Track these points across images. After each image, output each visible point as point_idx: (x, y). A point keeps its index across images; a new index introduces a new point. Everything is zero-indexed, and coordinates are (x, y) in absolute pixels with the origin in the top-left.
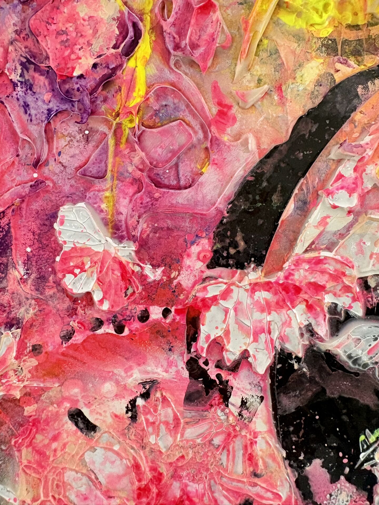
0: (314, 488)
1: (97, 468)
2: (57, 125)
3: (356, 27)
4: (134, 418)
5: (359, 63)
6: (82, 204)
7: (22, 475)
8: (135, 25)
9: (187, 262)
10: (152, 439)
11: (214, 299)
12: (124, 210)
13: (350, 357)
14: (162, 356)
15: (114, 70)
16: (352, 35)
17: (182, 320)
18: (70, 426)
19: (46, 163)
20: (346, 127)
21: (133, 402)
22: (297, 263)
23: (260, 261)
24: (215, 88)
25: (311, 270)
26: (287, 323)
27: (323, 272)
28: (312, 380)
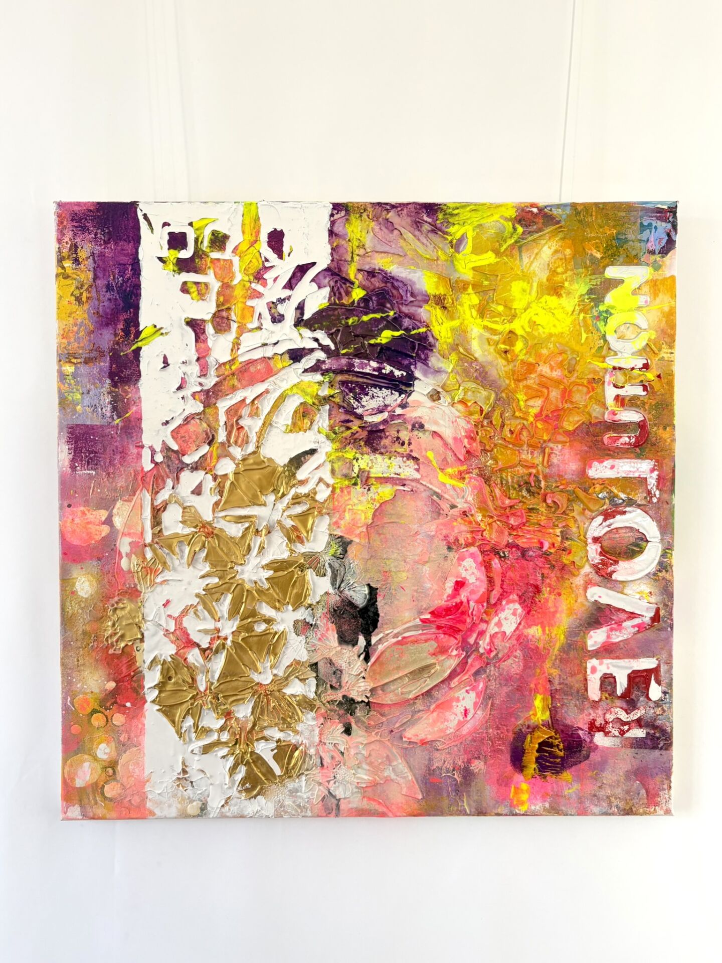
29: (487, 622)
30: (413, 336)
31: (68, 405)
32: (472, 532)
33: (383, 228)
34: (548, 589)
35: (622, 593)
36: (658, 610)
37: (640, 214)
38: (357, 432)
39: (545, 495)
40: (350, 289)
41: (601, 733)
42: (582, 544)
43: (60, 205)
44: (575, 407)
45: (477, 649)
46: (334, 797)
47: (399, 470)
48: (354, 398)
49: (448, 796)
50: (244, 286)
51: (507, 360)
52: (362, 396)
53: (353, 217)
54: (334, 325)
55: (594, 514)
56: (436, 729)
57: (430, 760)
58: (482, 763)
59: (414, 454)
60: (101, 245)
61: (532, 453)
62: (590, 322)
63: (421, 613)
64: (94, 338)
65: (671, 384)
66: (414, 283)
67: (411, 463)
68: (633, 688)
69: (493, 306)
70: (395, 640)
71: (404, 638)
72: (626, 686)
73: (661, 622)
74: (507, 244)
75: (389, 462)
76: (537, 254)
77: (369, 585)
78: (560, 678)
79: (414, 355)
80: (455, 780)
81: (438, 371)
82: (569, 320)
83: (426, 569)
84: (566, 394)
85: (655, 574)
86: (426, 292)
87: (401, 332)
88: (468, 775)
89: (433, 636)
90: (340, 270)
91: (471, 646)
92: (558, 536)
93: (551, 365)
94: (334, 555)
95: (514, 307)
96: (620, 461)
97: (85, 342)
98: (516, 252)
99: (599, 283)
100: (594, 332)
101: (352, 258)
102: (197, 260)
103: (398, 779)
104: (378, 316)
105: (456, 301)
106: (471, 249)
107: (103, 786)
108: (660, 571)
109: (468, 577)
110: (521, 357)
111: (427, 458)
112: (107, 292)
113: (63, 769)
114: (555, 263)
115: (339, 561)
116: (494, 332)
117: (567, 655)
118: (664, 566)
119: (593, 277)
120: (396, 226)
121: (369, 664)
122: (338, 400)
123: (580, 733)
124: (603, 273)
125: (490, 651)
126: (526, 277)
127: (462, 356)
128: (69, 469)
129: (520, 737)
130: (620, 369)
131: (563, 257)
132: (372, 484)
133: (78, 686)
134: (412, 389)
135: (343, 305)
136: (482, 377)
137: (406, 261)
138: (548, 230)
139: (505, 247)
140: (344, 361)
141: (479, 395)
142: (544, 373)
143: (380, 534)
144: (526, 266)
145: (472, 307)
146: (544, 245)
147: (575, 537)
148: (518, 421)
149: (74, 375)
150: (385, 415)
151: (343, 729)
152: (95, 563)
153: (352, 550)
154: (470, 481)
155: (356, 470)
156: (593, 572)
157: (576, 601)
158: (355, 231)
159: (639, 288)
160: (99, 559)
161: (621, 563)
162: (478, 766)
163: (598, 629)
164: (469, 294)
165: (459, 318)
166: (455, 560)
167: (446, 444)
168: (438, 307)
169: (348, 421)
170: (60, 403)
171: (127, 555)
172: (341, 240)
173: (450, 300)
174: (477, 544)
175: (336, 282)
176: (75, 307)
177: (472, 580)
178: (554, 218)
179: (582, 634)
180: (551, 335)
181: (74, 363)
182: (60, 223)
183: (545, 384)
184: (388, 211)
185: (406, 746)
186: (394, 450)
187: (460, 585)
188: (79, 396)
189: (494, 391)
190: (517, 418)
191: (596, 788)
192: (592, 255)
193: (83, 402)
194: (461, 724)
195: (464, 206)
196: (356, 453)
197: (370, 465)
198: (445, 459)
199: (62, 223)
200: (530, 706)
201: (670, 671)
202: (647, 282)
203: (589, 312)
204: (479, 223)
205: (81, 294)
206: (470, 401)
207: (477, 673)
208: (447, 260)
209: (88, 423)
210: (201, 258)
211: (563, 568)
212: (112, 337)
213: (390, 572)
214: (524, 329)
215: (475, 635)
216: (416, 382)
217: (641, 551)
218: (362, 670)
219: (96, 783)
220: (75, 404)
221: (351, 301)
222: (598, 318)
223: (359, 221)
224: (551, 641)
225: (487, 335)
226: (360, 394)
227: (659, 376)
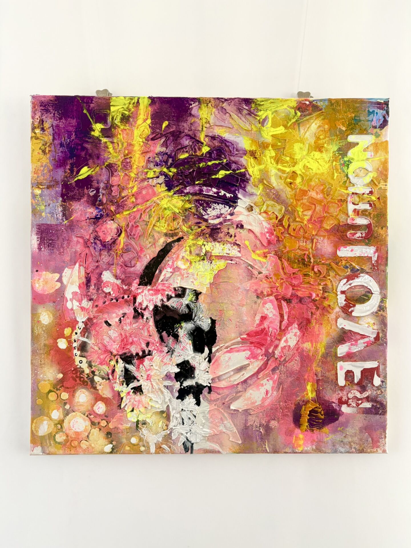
0: (164, 338)
1: (111, 335)
2: (102, 252)
3: (171, 230)
4: (120, 322)
5: (173, 238)
6: (108, 271)
7: (93, 337)
8: (121, 230)
9: (133, 284)
10: (125, 327)
11: (140, 293)
12: (118, 272)
13: (172, 306)
14: (127, 307)
15: (116, 240)
16: (171, 232)
17: (132, 298)
18: (105, 325)
19: (100, 261)
20: (170, 253)
21: (120, 319)
22: (159, 284)
23: (150, 284)
24: (140, 244)
25: (162, 286)
26: (157, 298)
27: (165, 286)
28: (163, 312)
29: (280, 340)
30: (237, 174)
31: (37, 213)
32: (271, 288)
33: (220, 112)
34: (315, 321)
35: (357, 323)
36: (378, 333)
37: (368, 105)
38: (205, 229)
39: (313, 267)
40: (201, 147)
41: (346, 405)
42: (334, 295)
43: (33, 97)
44: (331, 216)
45: (274, 356)
46: (190, 442)
47: (228, 252)
48: (203, 210)
49: (257, 441)
50: (140, 144)
51: (291, 188)
52: (208, 208)
53: (203, 106)
54: (192, 167)
55: (341, 278)
56: (250, 402)
57: (246, 421)
58: (276, 422)
59: (237, 242)
60: (57, 120)
61: (306, 242)
62: (339, 167)
63: (242, 335)
64: (53, 174)
65: (385, 203)
66: (238, 144)
67: (235, 247)
68: (364, 379)
69: (283, 157)
70: (226, 350)
71: (231, 349)
72: (360, 378)
73: (380, 340)
74: (292, 122)
75: (223, 247)
76: (308, 128)
77: (211, 318)
78: (322, 373)
79: (238, 185)
80: (261, 432)
81: (252, 194)
82: (327, 166)
83: (244, 309)
84: (325, 209)
85: (376, 313)
86: (245, 149)
87: (231, 171)
88: (268, 429)
89: (248, 348)
90: (195, 136)
91: (270, 354)
92: (321, 290)
93: (316, 191)
94: (191, 301)
95: (295, 158)
96: (356, 247)
97: (47, 176)
98: (296, 127)
99: (344, 145)
100: (341, 172)
101: (202, 129)
102: (113, 130)
103: (228, 432)
104: (217, 162)
105: (262, 154)
106: (271, 125)
107: (55, 435)
108: (380, 311)
109: (268, 314)
110: (300, 187)
111: (245, 245)
112: (60, 147)
113: (32, 425)
114: (319, 133)
115: (193, 304)
116: (283, 172)
117: (326, 359)
118: (382, 308)
119: (341, 141)
120: (227, 111)
121: (211, 364)
122: (193, 210)
123: (334, 405)
124: (347, 139)
125: (281, 357)
126: (302, 141)
127: (266, 186)
128: (37, 250)
129: (298, 408)
130: (356, 194)
131: (323, 129)
132: (213, 260)
133: (41, 376)
134: (236, 204)
135: (197, 156)
136: (277, 198)
137: (233, 131)
138: (315, 114)
139: (290, 123)
140: (197, 188)
141: (275, 208)
142: (312, 196)
143: (217, 289)
144: (302, 135)
145: (271, 157)
146: (313, 122)
147: (330, 290)
148: (298, 224)
149: (41, 195)
150: (221, 219)
151: (195, 402)
152: (51, 304)
153: (201, 297)
154: (270, 258)
155: (204, 251)
156: (341, 311)
157: (331, 328)
158: (204, 113)
159: (367, 148)
160: (54, 302)
161: (356, 305)
162: (274, 424)
163: (344, 344)
164: (269, 150)
165: (264, 164)
166: (261, 304)
167: (256, 237)
168: (252, 157)
169: (199, 223)
170: (32, 211)
171: (70, 300)
172: (196, 119)
173: (259, 154)
174: (274, 295)
175: (193, 142)
176: (42, 156)
177: (271, 315)
178: (318, 107)
179: (334, 347)
180: (316, 174)
181: (41, 189)
182: (34, 108)
183: (313, 202)
184: (223, 102)
185: (232, 412)
186: (226, 240)
187: (264, 318)
188: (43, 207)
189: (284, 206)
190: (297, 222)
191: (342, 437)
192: (340, 128)
193: (46, 211)
194: (264, 400)
195: (267, 100)
196: (204, 241)
197: (212, 248)
198: (255, 246)
199: (35, 107)
200: (305, 389)
201: (385, 369)
202: (372, 144)
203: (339, 161)
204: (275, 110)
205: (46, 148)
206: (270, 211)
207: (274, 370)
208: (256, 131)
209: (49, 223)
210: (115, 128)
211: (324, 308)
212: (63, 174)
213: (223, 310)
214: (301, 171)
215: (272, 348)
216: (239, 201)
217: (369, 299)
218: (207, 367)
219: (51, 433)
220: (41, 212)
221: (201, 153)
222: (343, 165)
223: (206, 108)
224: (316, 351)
225: (280, 174)
226: (206, 207)
227: (379, 198)
